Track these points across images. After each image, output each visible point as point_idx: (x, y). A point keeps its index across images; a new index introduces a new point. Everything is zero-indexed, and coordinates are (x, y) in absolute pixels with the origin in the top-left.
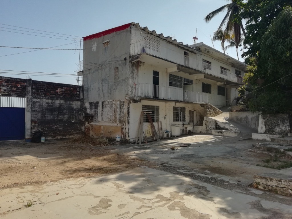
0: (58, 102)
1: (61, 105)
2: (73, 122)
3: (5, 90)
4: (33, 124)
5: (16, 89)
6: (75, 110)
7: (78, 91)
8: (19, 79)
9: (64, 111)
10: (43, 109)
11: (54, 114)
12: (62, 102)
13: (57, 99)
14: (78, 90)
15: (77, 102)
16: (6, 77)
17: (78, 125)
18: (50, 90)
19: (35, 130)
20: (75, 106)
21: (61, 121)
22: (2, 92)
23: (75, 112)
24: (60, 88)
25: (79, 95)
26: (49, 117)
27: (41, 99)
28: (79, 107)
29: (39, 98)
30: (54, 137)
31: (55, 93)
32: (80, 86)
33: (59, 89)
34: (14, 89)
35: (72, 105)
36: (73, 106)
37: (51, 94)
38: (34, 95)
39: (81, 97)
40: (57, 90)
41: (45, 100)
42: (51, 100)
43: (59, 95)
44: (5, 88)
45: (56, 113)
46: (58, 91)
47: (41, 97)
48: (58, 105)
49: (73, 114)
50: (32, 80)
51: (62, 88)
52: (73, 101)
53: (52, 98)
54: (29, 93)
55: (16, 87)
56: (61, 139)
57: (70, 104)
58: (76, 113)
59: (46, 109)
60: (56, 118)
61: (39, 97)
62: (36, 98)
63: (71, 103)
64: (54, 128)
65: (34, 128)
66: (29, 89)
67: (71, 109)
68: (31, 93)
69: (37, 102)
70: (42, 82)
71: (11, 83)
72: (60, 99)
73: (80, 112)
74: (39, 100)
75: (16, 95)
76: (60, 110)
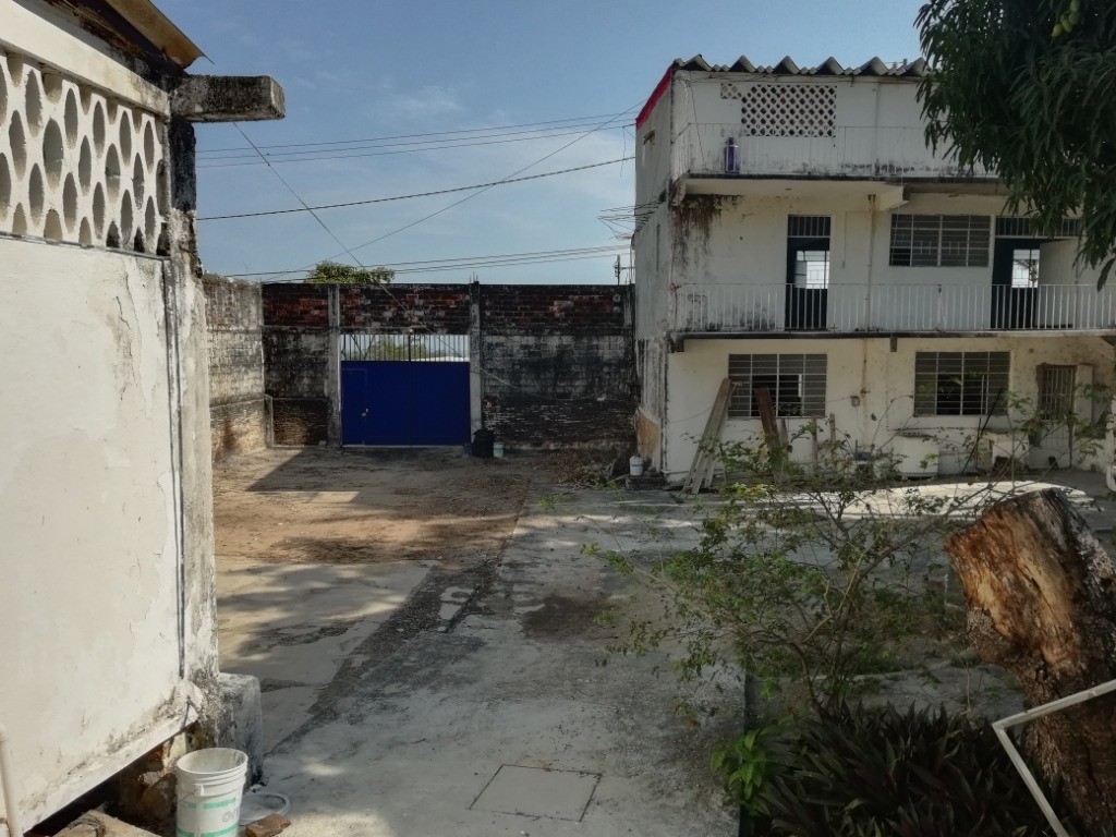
0: (553, 342)
1: (562, 350)
2: (599, 402)
3: (421, 319)
4: (489, 405)
5: (446, 314)
6: (608, 364)
7: (617, 304)
8: (450, 285)
9: (574, 369)
10: (514, 365)
11: (542, 376)
12: (567, 340)
13: (551, 334)
14: (617, 298)
15: (613, 338)
16: (421, 285)
17: (615, 411)
18: (532, 309)
19: (494, 423)
20: (607, 351)
21: (565, 395)
22: (414, 324)
23: (606, 369)
24: (561, 299)
25: (621, 315)
26: (530, 385)
27: (506, 335)
28: (621, 353)
29: (501, 334)
30: (539, 444)
31: (546, 315)
32: (624, 287)
33: (555, 303)
34: (442, 314)
35: (598, 347)
36: (601, 351)
37: (533, 321)
38: (487, 325)
39: (628, 321)
40: (552, 304)
41: (517, 338)
42: (536, 336)
43: (558, 320)
44: (421, 313)
45: (550, 375)
46: (555, 308)
47: (508, 331)
48: (555, 350)
49: (601, 379)
50: (481, 283)
51: (567, 299)
52: (600, 334)
53: (537, 332)
54: (475, 321)
55: (446, 308)
56: (557, 451)
57: (590, 347)
58: (609, 373)
59: (522, 363)
60: (550, 390)
61: (502, 331)
62: (495, 334)
63: (595, 342)
64: (543, 419)
65: (491, 417)
66: (475, 309)
67: (594, 363)
68: (478, 321)
69: (497, 345)
70: (509, 286)
71: (432, 297)
72: (559, 333)
73: (622, 371)
74: (502, 339)
75: (445, 331)
76: (560, 365)
